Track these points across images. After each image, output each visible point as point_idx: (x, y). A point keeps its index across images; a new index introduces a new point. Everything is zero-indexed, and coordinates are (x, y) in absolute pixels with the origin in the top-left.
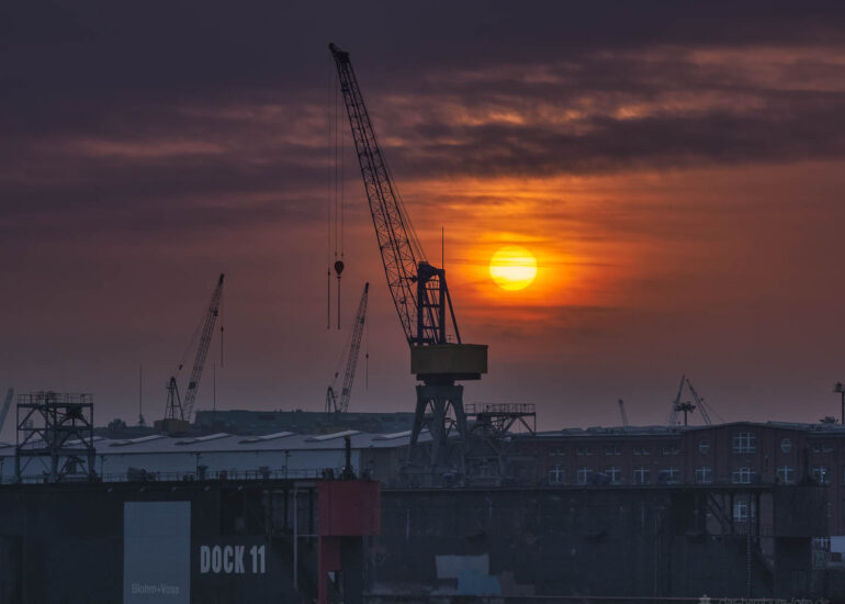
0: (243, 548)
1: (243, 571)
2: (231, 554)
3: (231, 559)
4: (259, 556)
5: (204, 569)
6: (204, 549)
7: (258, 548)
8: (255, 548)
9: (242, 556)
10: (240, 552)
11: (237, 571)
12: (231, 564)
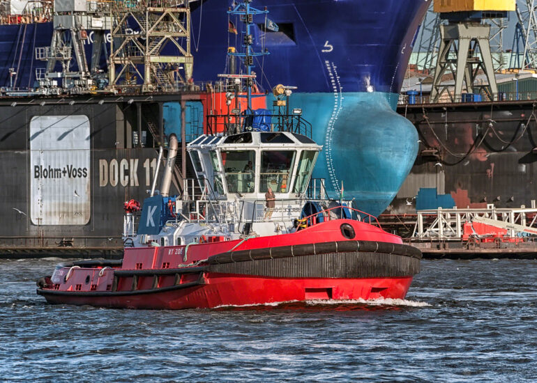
0: (137, 161)
1: (137, 185)
2: (127, 168)
3: (127, 173)
4: (151, 169)
5: (103, 184)
6: (103, 163)
7: (150, 162)
8: (148, 160)
9: (136, 170)
10: (134, 165)
11: (132, 184)
12: (127, 177)
